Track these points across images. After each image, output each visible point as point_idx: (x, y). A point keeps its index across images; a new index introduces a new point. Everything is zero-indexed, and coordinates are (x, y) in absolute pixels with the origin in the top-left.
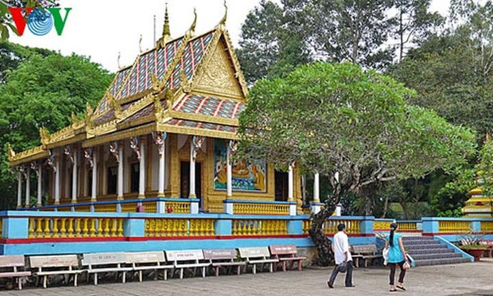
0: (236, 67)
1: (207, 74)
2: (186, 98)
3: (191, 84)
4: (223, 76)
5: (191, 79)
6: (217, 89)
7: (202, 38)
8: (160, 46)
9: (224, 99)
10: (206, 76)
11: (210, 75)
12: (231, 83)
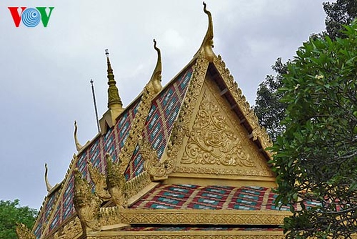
0: (250, 121)
1: (195, 142)
2: (158, 191)
3: (166, 163)
4: (228, 143)
5: (165, 154)
6: (221, 169)
7: (175, 85)
8: (106, 126)
9: (239, 185)
10: (194, 146)
11: (201, 143)
12: (248, 155)
